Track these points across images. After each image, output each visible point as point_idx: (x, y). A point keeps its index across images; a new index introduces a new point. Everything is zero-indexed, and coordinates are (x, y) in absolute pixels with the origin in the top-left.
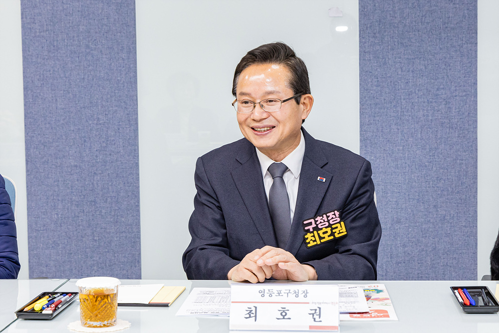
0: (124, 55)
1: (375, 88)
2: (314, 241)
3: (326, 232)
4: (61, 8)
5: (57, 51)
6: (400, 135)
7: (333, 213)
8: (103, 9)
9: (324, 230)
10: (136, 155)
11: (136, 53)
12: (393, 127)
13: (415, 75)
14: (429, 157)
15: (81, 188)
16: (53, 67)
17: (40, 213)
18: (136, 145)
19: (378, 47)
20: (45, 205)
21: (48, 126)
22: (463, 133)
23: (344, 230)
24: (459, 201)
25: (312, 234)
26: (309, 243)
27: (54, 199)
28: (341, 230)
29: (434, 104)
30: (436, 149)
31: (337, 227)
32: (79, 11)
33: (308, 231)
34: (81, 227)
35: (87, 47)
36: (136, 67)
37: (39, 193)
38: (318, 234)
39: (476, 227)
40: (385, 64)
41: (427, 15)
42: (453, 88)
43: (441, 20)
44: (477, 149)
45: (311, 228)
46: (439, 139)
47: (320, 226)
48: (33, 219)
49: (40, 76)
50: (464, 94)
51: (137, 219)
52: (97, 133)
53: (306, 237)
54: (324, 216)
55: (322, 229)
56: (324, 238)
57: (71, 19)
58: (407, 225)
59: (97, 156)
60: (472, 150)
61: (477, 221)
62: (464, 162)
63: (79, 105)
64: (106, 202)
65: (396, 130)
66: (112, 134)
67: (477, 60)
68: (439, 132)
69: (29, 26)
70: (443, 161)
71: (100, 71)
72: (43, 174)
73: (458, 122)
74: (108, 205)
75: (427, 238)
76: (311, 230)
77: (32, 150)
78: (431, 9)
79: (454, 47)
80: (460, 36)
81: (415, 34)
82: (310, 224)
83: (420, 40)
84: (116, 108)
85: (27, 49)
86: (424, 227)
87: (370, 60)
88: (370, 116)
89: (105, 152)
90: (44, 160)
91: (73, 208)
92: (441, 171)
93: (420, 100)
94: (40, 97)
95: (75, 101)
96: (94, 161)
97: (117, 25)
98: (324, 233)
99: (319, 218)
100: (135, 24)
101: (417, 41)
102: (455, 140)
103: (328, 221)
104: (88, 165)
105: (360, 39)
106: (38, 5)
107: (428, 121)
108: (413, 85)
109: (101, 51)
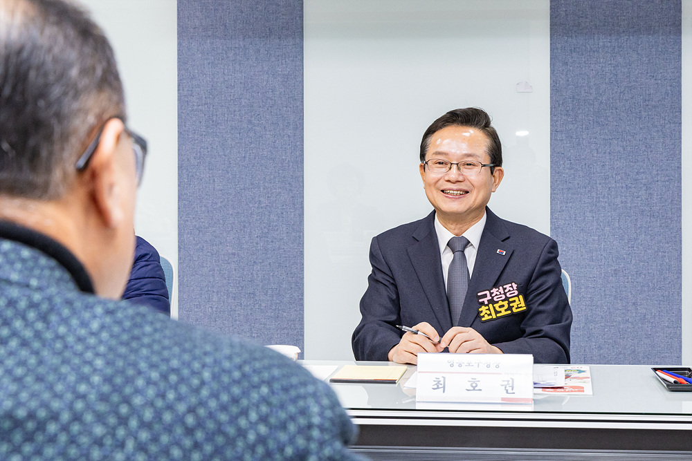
0: (290, 132)
1: (567, 171)
2: (489, 315)
3: (503, 306)
4: (222, 79)
5: (216, 126)
6: (595, 223)
7: (510, 285)
8: (268, 81)
9: (501, 303)
10: (301, 243)
11: (303, 129)
12: (588, 214)
13: (612, 157)
14: (627, 249)
15: (239, 279)
16: (211, 144)
17: (193, 306)
18: (302, 231)
19: (571, 126)
20: (198, 297)
21: (203, 209)
22: (666, 222)
23: (523, 304)
24: (661, 298)
25: (487, 307)
26: (483, 316)
27: (208, 291)
28: (519, 304)
29: (633, 190)
30: (636, 239)
31: (514, 301)
32: (241, 83)
33: (483, 303)
34: (238, 322)
35: (250, 122)
36: (303, 145)
37: (192, 283)
38: (494, 308)
39: (681, 327)
40: (579, 144)
41: (626, 92)
42: (655, 172)
43: (641, 97)
44: (681, 241)
45: (485, 300)
46: (639, 228)
47: (495, 299)
48: (185, 312)
49: (197, 154)
50: (667, 178)
51: (300, 314)
52: (259, 217)
53: (480, 310)
54: (501, 288)
55: (497, 302)
56: (500, 312)
57: (233, 91)
58: (602, 324)
59: (257, 244)
60: (676, 241)
61: (681, 321)
62: (666, 254)
63: (238, 186)
64: (266, 294)
65: (591, 218)
66: (275, 218)
67: (681, 142)
68: (639, 220)
69: (186, 99)
70: (643, 253)
71: (263, 149)
72: (197, 263)
73: (660, 209)
74: (268, 298)
75: (625, 340)
76: (486, 303)
77: (185, 236)
78: (630, 85)
79: (656, 126)
80: (662, 115)
81: (612, 112)
82: (485, 296)
83: (618, 119)
84: (280, 190)
85: (183, 124)
86: (621, 327)
87: (562, 140)
88: (561, 202)
89: (266, 239)
90: (198, 247)
91: (230, 301)
92: (641, 264)
93: (618, 185)
94: (196, 177)
95: (235, 182)
96: (254, 249)
97: (283, 99)
98: (500, 307)
99: (494, 290)
100: (303, 98)
101: (615, 119)
102: (656, 230)
103: (505, 294)
104: (247, 253)
105: (551, 117)
106: (197, 76)
107: (626, 208)
108: (610, 169)
109: (265, 127)
